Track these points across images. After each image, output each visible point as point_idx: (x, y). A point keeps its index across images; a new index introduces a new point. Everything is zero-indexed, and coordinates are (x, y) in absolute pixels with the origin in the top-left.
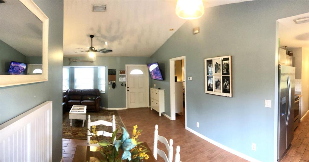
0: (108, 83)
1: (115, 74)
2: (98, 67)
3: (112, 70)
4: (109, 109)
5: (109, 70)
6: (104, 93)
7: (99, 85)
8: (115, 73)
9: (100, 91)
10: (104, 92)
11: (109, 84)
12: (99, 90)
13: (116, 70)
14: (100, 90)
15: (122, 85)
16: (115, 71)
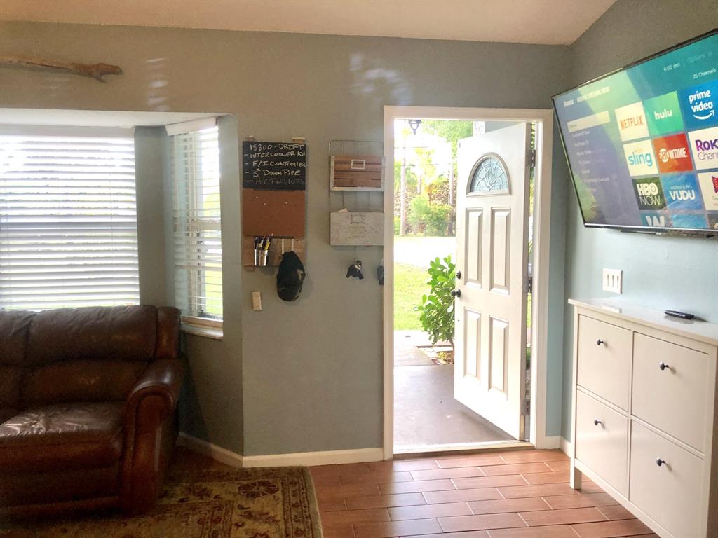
0: (246, 254)
1: (297, 183)
2: (170, 131)
3: (275, 147)
4: (250, 461)
5: (248, 147)
6: (219, 334)
7: (182, 275)
8: (303, 170)
9: (190, 322)
10: (214, 326)
11: (249, 267)
12: (174, 313)
13: (304, 149)
14: (184, 314)
15: (353, 272)
16: (303, 159)
